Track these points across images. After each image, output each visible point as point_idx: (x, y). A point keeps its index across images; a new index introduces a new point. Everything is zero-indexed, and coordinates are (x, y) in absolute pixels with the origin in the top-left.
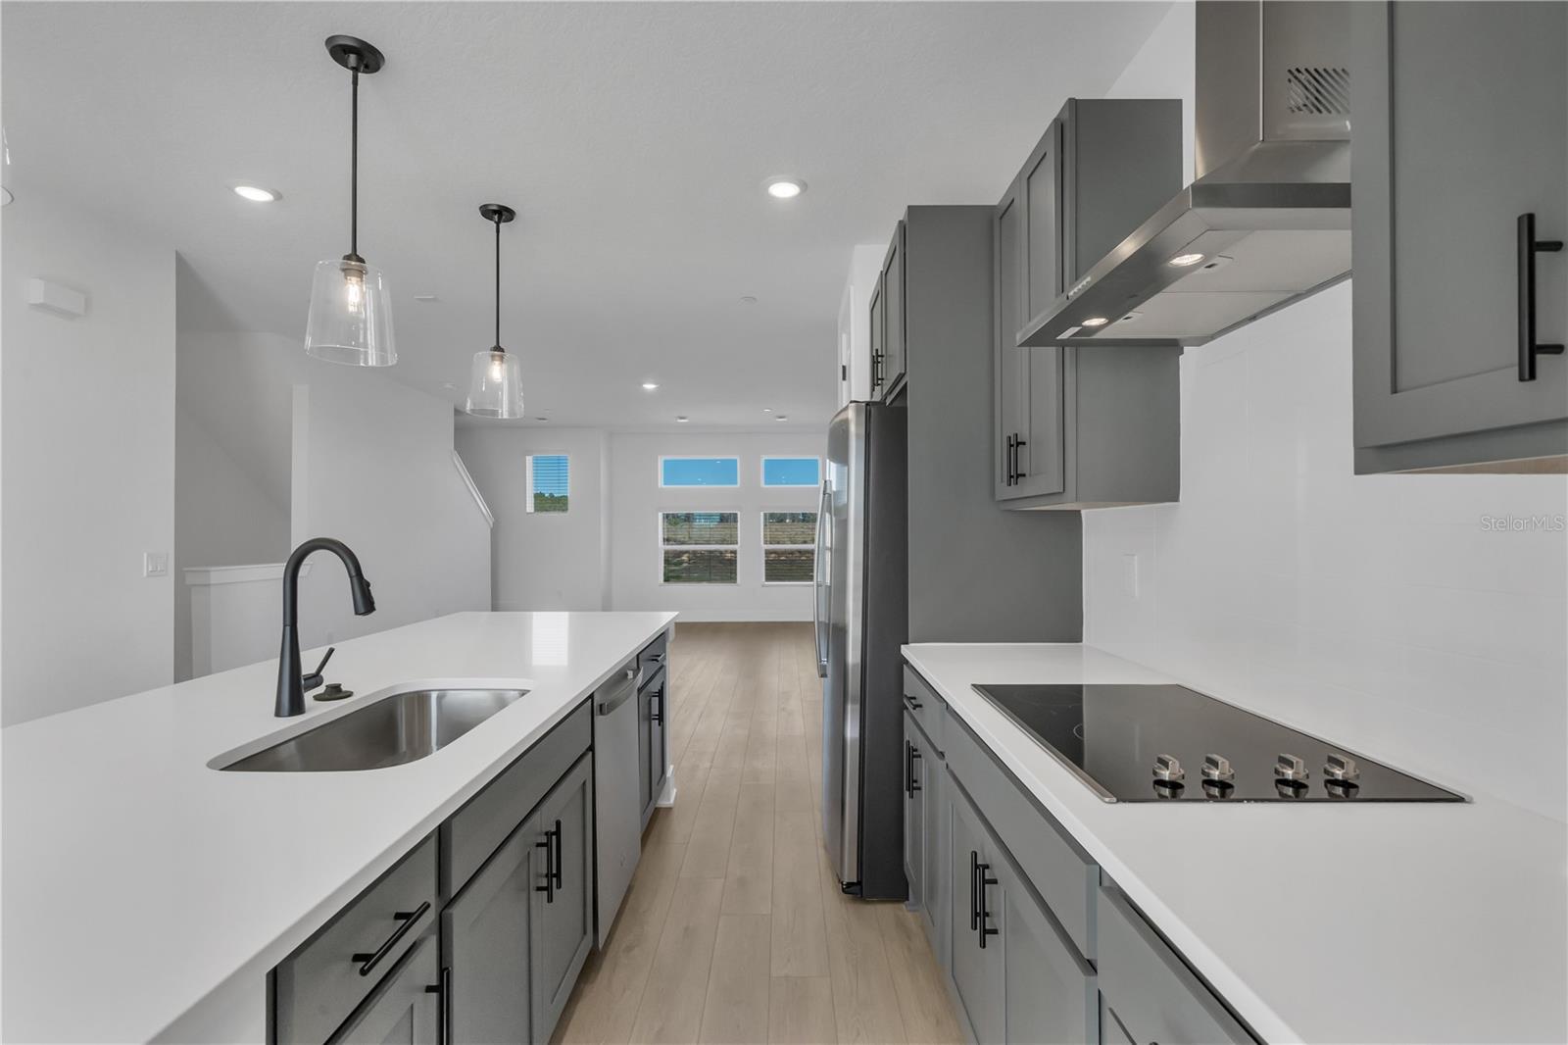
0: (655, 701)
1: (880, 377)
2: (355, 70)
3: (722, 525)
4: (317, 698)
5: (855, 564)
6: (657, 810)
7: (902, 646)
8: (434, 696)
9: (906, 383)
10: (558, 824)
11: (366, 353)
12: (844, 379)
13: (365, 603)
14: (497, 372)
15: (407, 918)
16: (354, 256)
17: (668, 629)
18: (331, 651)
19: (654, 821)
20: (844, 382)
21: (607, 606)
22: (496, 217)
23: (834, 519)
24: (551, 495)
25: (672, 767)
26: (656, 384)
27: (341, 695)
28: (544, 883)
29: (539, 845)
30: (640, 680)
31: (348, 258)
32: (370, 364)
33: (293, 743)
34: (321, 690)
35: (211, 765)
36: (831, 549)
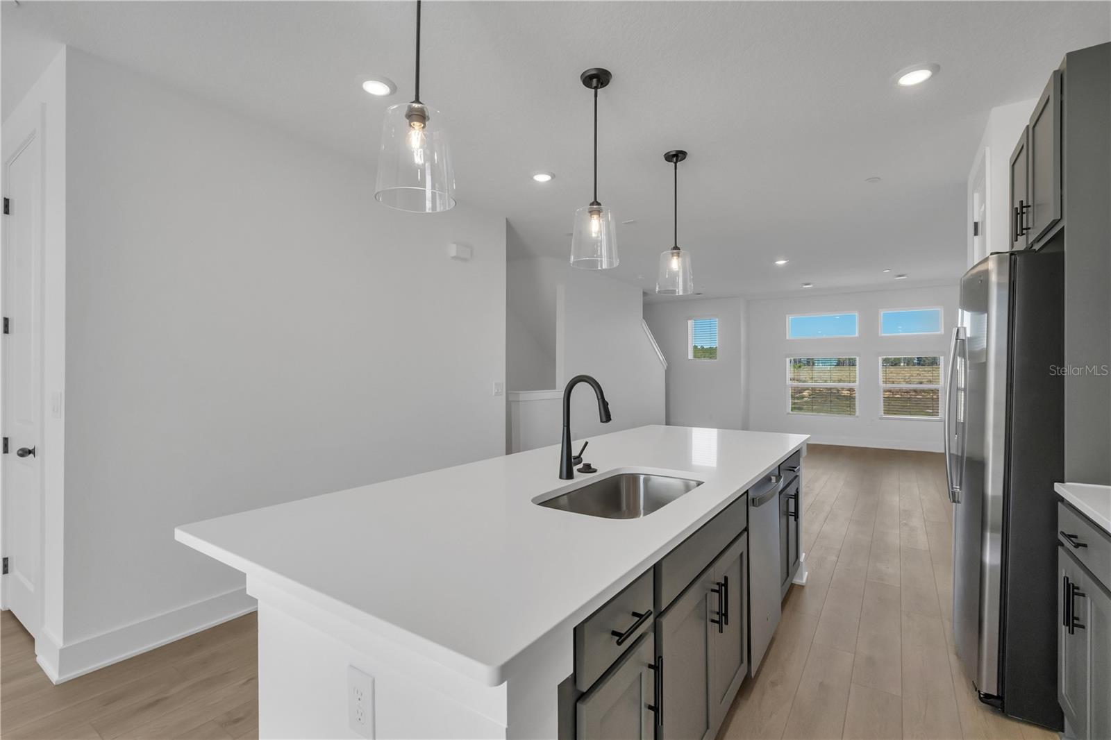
0: (792, 502)
1: (1024, 226)
2: (596, 88)
3: (839, 368)
4: (579, 470)
5: (996, 403)
6: (792, 586)
7: (1056, 484)
8: (642, 477)
9: (1063, 228)
10: (726, 579)
11: (601, 261)
12: (976, 233)
13: (606, 416)
14: (675, 264)
15: (641, 618)
16: (596, 203)
17: (801, 448)
18: (587, 443)
19: (790, 593)
20: (976, 238)
21: (745, 427)
22: (675, 159)
23: (968, 362)
24: (702, 347)
25: (804, 554)
26: (786, 260)
27: (591, 471)
28: (716, 618)
29: (713, 591)
30: (781, 484)
31: (592, 204)
32: (604, 268)
33: (565, 497)
34: (580, 466)
35: (534, 501)
36: (965, 390)
